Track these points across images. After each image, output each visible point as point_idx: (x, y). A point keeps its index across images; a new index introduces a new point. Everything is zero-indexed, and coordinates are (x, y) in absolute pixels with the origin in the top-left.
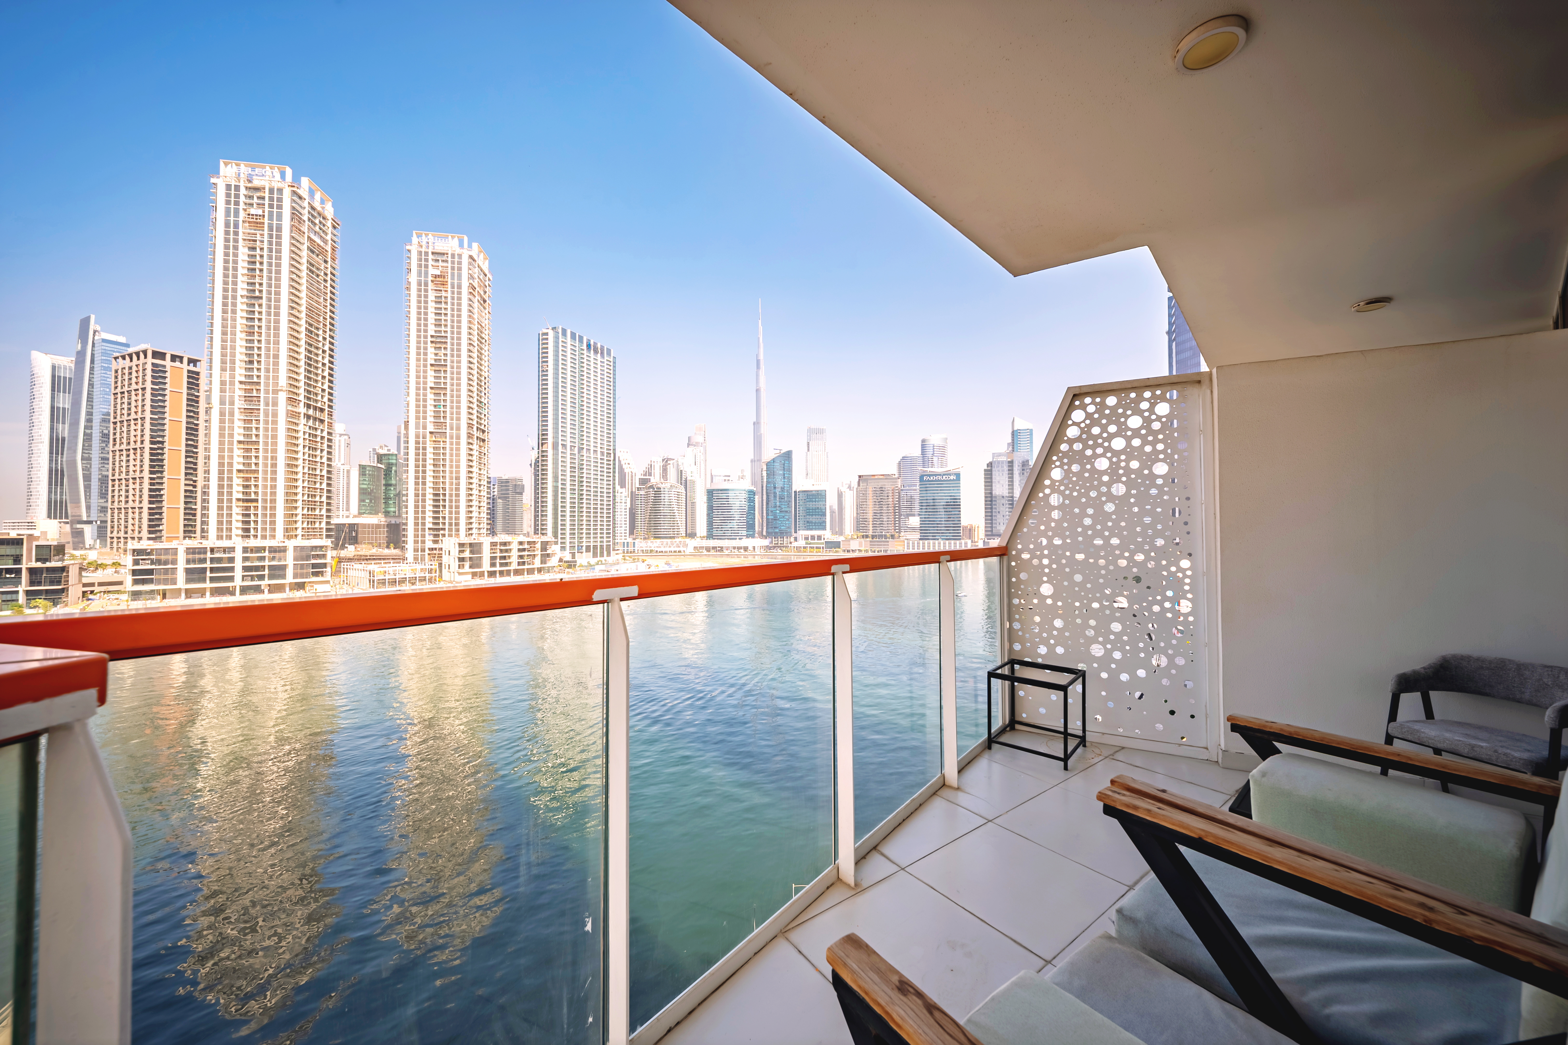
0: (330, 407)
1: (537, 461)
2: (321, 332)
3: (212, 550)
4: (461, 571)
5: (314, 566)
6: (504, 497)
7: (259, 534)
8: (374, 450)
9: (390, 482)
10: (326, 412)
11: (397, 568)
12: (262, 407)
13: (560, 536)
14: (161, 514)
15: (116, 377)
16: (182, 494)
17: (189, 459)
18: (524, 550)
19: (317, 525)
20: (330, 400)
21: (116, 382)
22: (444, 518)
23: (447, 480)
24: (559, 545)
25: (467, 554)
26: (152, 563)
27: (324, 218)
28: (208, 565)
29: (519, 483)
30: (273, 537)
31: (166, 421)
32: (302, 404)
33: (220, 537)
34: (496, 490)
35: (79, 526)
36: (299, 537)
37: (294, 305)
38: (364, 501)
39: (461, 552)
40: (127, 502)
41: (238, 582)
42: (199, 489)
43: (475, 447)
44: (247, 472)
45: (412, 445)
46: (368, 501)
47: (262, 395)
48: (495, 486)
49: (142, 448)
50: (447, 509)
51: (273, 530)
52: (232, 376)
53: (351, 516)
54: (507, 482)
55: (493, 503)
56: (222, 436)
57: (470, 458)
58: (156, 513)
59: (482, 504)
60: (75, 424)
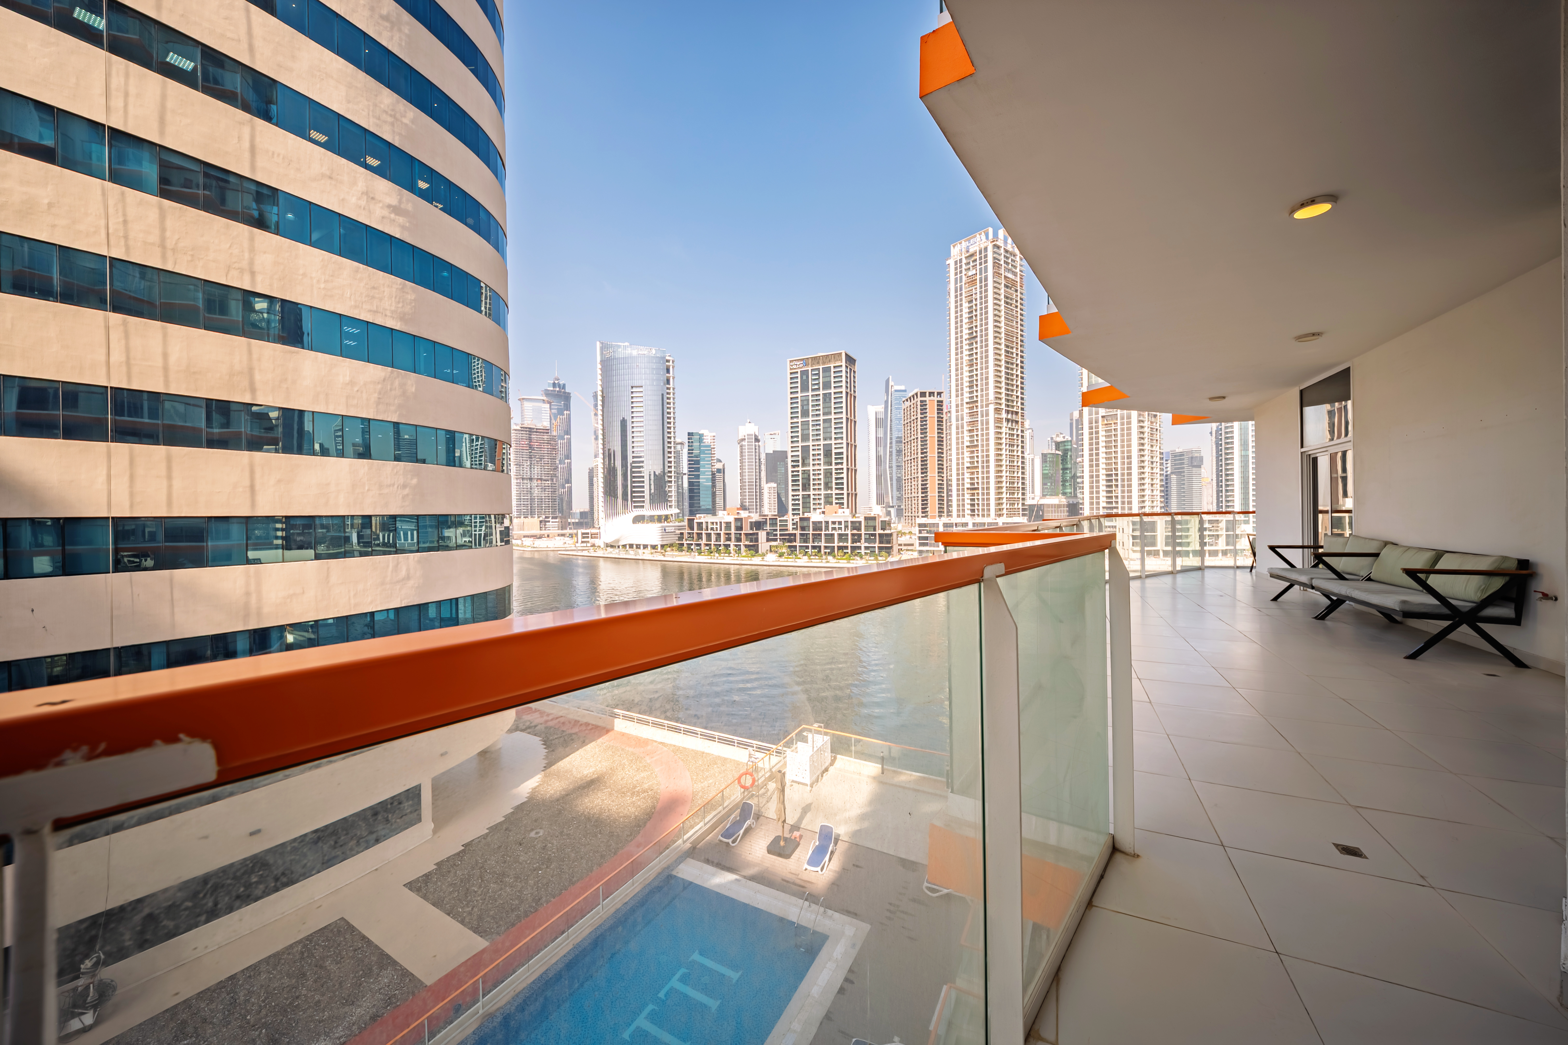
1: (1218, 435)
2: (1014, 350)
6: (1178, 471)
7: (980, 514)
8: (1053, 439)
9: (1067, 466)
10: (1020, 414)
12: (978, 417)
14: (927, 500)
16: (937, 486)
19: (1016, 506)
20: (1022, 404)
22: (1117, 497)
23: (1119, 461)
26: (927, 533)
27: (1014, 256)
29: (1198, 454)
30: (989, 515)
31: (928, 438)
32: (1003, 409)
33: (958, 516)
34: (1169, 465)
35: (890, 509)
36: (1005, 515)
37: (996, 335)
38: (1045, 484)
39: (1133, 530)
40: (911, 493)
42: (945, 482)
43: (1146, 424)
44: (973, 468)
45: (1086, 431)
46: (1049, 484)
47: (979, 410)
48: (1169, 462)
49: (917, 458)
50: (1120, 488)
51: (989, 510)
52: (962, 400)
53: (1037, 498)
54: (1183, 455)
55: (1166, 480)
56: (958, 443)
57: (1142, 436)
58: (924, 499)
59: (1155, 481)
60: (885, 446)
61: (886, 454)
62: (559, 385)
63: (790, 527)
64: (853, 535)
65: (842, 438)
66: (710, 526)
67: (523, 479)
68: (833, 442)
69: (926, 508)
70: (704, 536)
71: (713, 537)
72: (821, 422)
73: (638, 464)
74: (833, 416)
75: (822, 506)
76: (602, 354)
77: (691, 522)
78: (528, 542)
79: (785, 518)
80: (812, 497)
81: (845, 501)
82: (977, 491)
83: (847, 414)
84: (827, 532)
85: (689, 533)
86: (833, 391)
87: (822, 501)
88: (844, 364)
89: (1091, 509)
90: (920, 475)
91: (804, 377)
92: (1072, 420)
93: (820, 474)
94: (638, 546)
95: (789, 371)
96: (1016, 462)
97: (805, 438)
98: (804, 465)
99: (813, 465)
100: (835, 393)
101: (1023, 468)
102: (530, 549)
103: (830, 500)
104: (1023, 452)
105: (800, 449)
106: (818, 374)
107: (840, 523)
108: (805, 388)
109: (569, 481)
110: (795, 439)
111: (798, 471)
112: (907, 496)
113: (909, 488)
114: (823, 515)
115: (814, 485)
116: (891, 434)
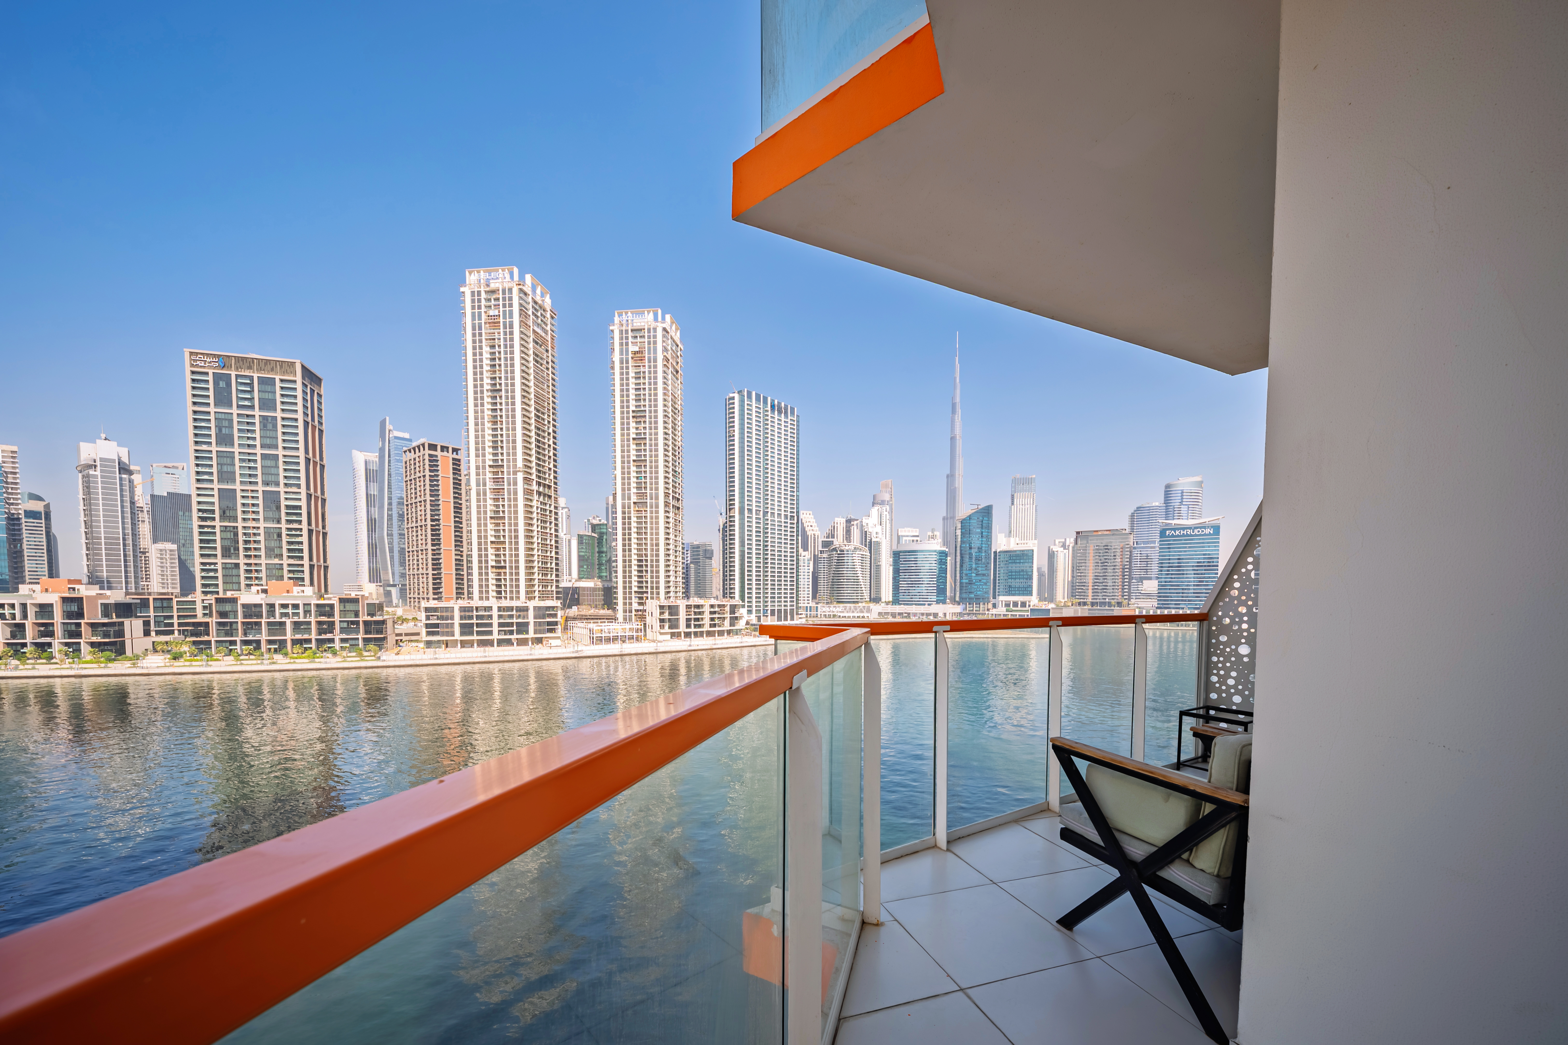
0: (555, 483)
1: (725, 527)
2: (546, 417)
3: (477, 608)
4: (662, 631)
5: (549, 624)
6: (696, 562)
7: (508, 596)
8: (589, 520)
9: (602, 550)
10: (553, 488)
11: (611, 627)
12: (506, 487)
13: (746, 600)
14: (440, 579)
15: (406, 468)
16: (454, 562)
17: (457, 534)
18: (715, 613)
19: (549, 588)
20: (555, 478)
21: (406, 472)
22: (647, 582)
23: (649, 547)
24: (746, 608)
25: (666, 616)
26: (438, 619)
27: (544, 310)
28: (474, 621)
29: (709, 548)
30: (518, 598)
31: (440, 502)
32: (534, 482)
33: (481, 598)
34: (689, 555)
35: (388, 588)
36: (537, 598)
37: (525, 394)
38: (582, 567)
40: (418, 569)
41: (495, 636)
42: (465, 558)
43: (671, 515)
44: (498, 543)
45: (619, 515)
46: (585, 567)
47: (506, 476)
48: (689, 552)
49: (426, 525)
50: (649, 574)
51: (518, 592)
52: (484, 462)
53: (573, 581)
54: (699, 547)
55: (687, 568)
56: (479, 513)
57: (667, 525)
58: (437, 578)
59: (678, 569)
60: (381, 507)
61: (383, 518)
63: (199, 612)
64: (319, 623)
65: (298, 486)
68: (282, 489)
69: (439, 588)
72: (258, 458)
74: (280, 452)
75: (264, 582)
79: (189, 598)
80: (243, 567)
81: (306, 576)
82: (504, 571)
83: (307, 453)
84: (272, 620)
86: (278, 415)
87: (263, 575)
88: (299, 378)
89: (625, 593)
90: (430, 547)
91: (222, 384)
92: (607, 503)
93: (259, 534)
95: (190, 370)
96: (549, 541)
97: (227, 477)
98: (224, 518)
99: (244, 519)
100: (282, 418)
101: (557, 547)
103: (277, 572)
104: (556, 531)
105: (215, 492)
106: (250, 383)
107: (296, 606)
108: (223, 401)
110: (206, 477)
111: (213, 527)
112: (411, 572)
113: (415, 562)
114: (264, 595)
115: (246, 549)
116: (390, 492)
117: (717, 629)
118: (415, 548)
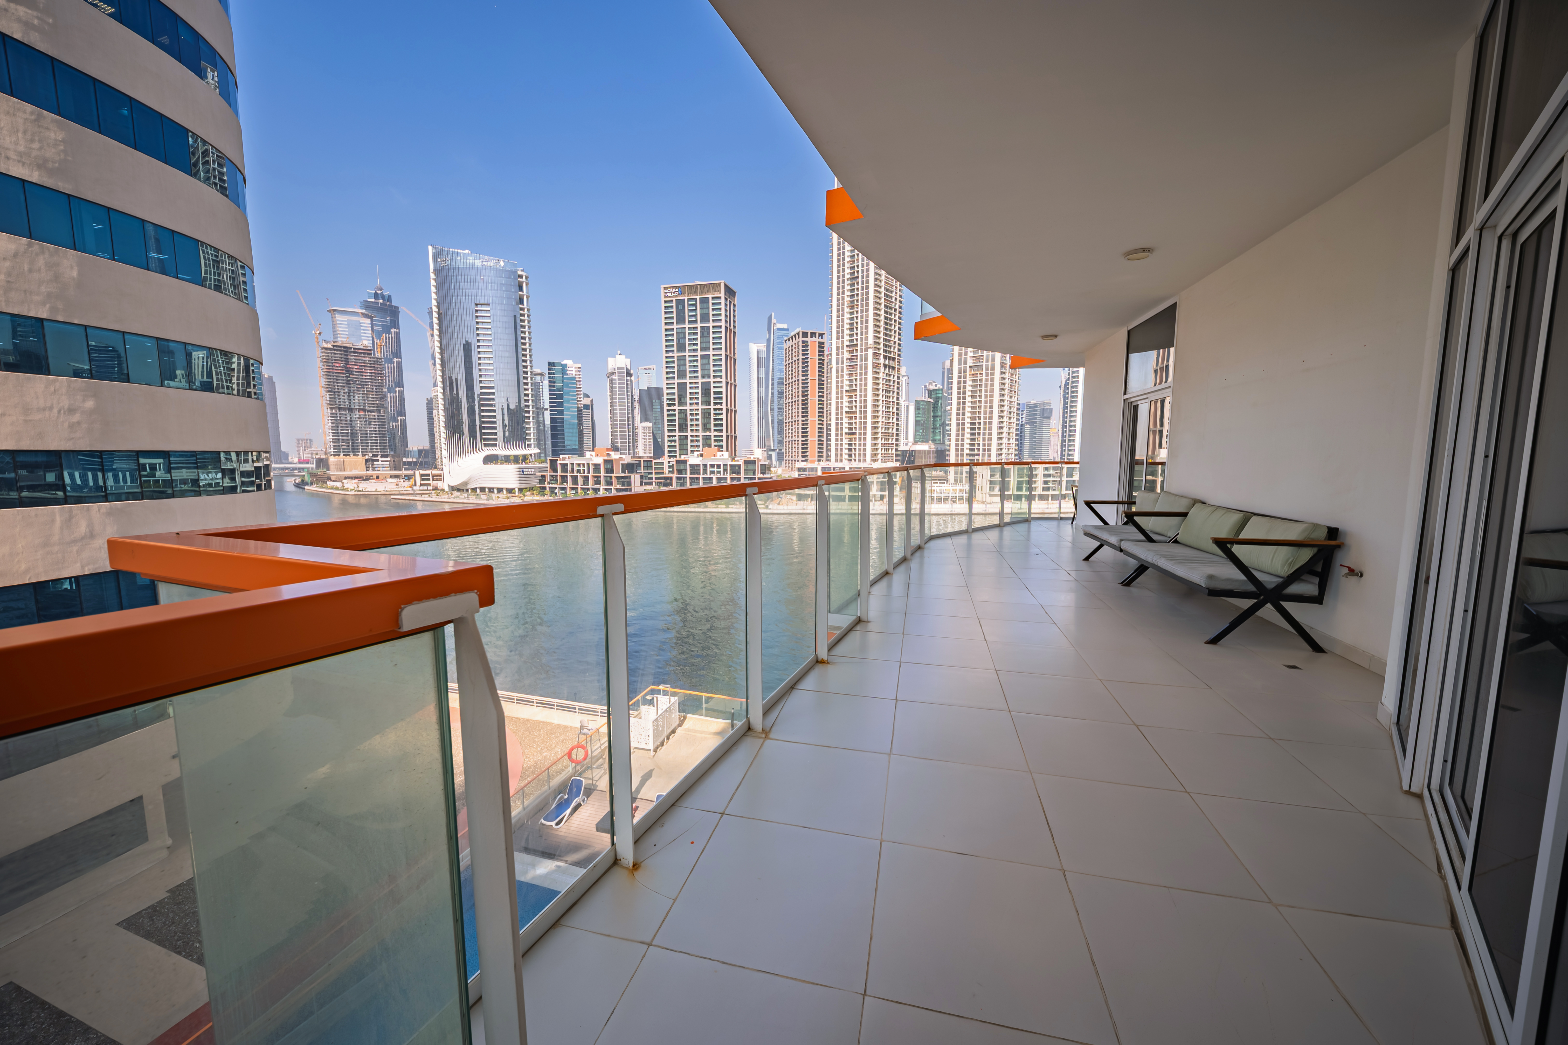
0: (899, 356)
1: (1067, 384)
2: (893, 295)
4: (992, 493)
6: (1032, 422)
7: (857, 458)
8: (925, 386)
9: (937, 414)
10: (897, 360)
11: (943, 488)
12: (859, 363)
14: (807, 444)
15: (786, 354)
16: (817, 430)
17: (820, 406)
18: (1049, 475)
19: (890, 451)
20: (899, 350)
21: (786, 357)
22: (979, 445)
23: (982, 410)
25: (997, 478)
29: (1047, 407)
30: (865, 460)
31: (809, 381)
32: (882, 357)
34: (1024, 415)
35: (770, 453)
36: (880, 461)
38: (918, 431)
39: (992, 476)
40: (792, 437)
42: (825, 427)
43: (1007, 376)
44: (851, 413)
45: (955, 380)
46: (921, 431)
47: (859, 354)
48: (1024, 412)
49: (798, 400)
50: (981, 436)
51: (865, 455)
52: (843, 342)
53: (910, 444)
54: (1036, 407)
55: (1021, 429)
56: (837, 387)
57: (1003, 387)
58: (805, 443)
59: (1011, 430)
60: (767, 387)
61: (768, 396)
62: (383, 297)
64: (732, 479)
65: (721, 377)
66: (576, 468)
67: (340, 409)
68: (712, 380)
69: (806, 452)
70: (569, 480)
71: (580, 481)
72: (699, 358)
73: (488, 397)
74: (711, 352)
75: (700, 449)
76: (435, 261)
77: (553, 463)
78: (350, 484)
79: (660, 461)
80: (689, 438)
81: (724, 444)
82: (855, 436)
83: (726, 351)
84: (705, 476)
85: (552, 476)
86: (711, 324)
87: (700, 443)
88: (723, 295)
89: (957, 455)
90: (800, 419)
91: (680, 307)
92: (944, 369)
93: (698, 414)
94: (491, 490)
95: (663, 299)
96: (891, 408)
97: (682, 374)
98: (680, 404)
99: (691, 404)
100: (713, 327)
101: (898, 414)
102: (353, 493)
103: (708, 442)
104: (898, 399)
105: (676, 386)
106: (695, 305)
107: (719, 466)
108: (681, 319)
109: (402, 412)
110: (671, 375)
111: (674, 410)
112: (787, 440)
113: (790, 431)
114: (701, 458)
115: (691, 425)
116: (773, 374)
117: (1051, 492)
118: (790, 420)
